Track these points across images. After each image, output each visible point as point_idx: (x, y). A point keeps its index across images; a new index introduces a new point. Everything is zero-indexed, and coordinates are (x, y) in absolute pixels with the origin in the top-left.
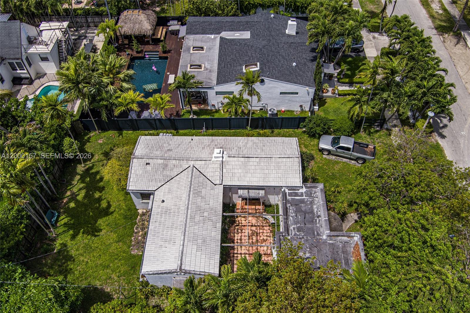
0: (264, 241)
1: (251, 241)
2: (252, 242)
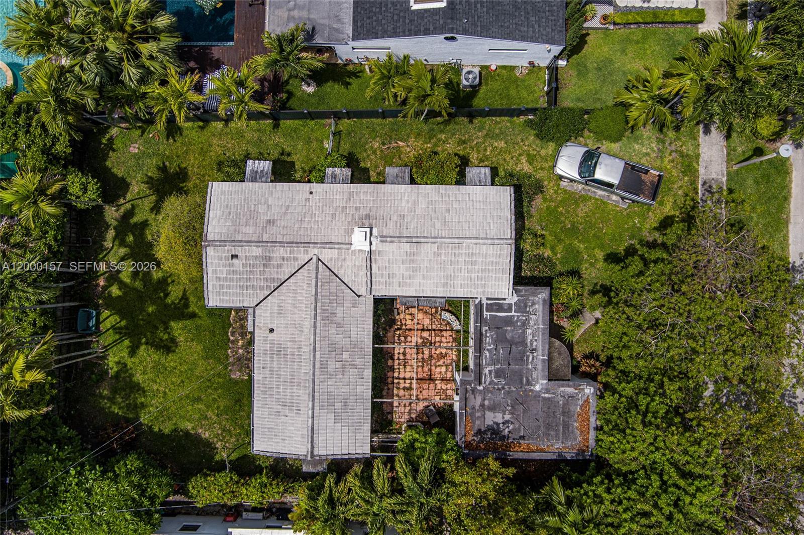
0: (443, 356)
1: (420, 356)
2: (423, 358)
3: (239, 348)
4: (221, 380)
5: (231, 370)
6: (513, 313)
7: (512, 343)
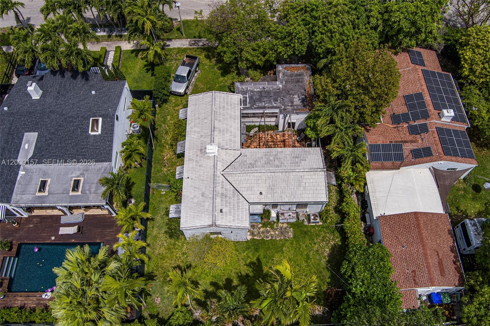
3: (275, 234)
4: (294, 243)
5: (289, 238)
6: (247, 96)
7: (261, 96)
